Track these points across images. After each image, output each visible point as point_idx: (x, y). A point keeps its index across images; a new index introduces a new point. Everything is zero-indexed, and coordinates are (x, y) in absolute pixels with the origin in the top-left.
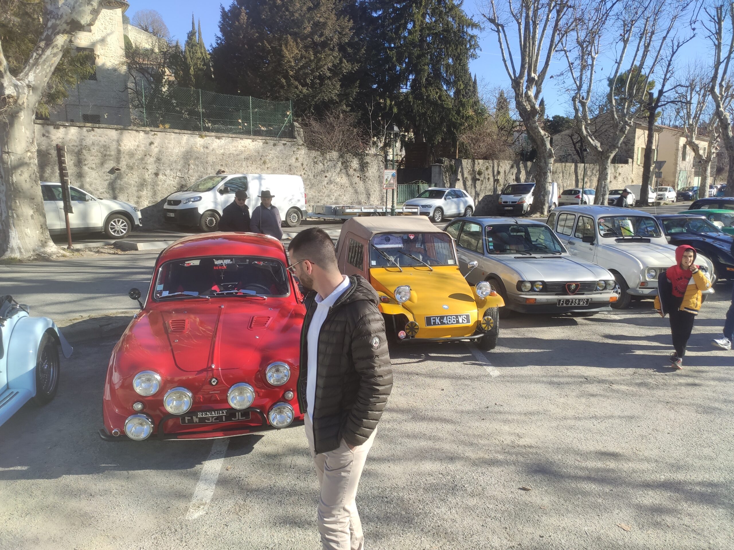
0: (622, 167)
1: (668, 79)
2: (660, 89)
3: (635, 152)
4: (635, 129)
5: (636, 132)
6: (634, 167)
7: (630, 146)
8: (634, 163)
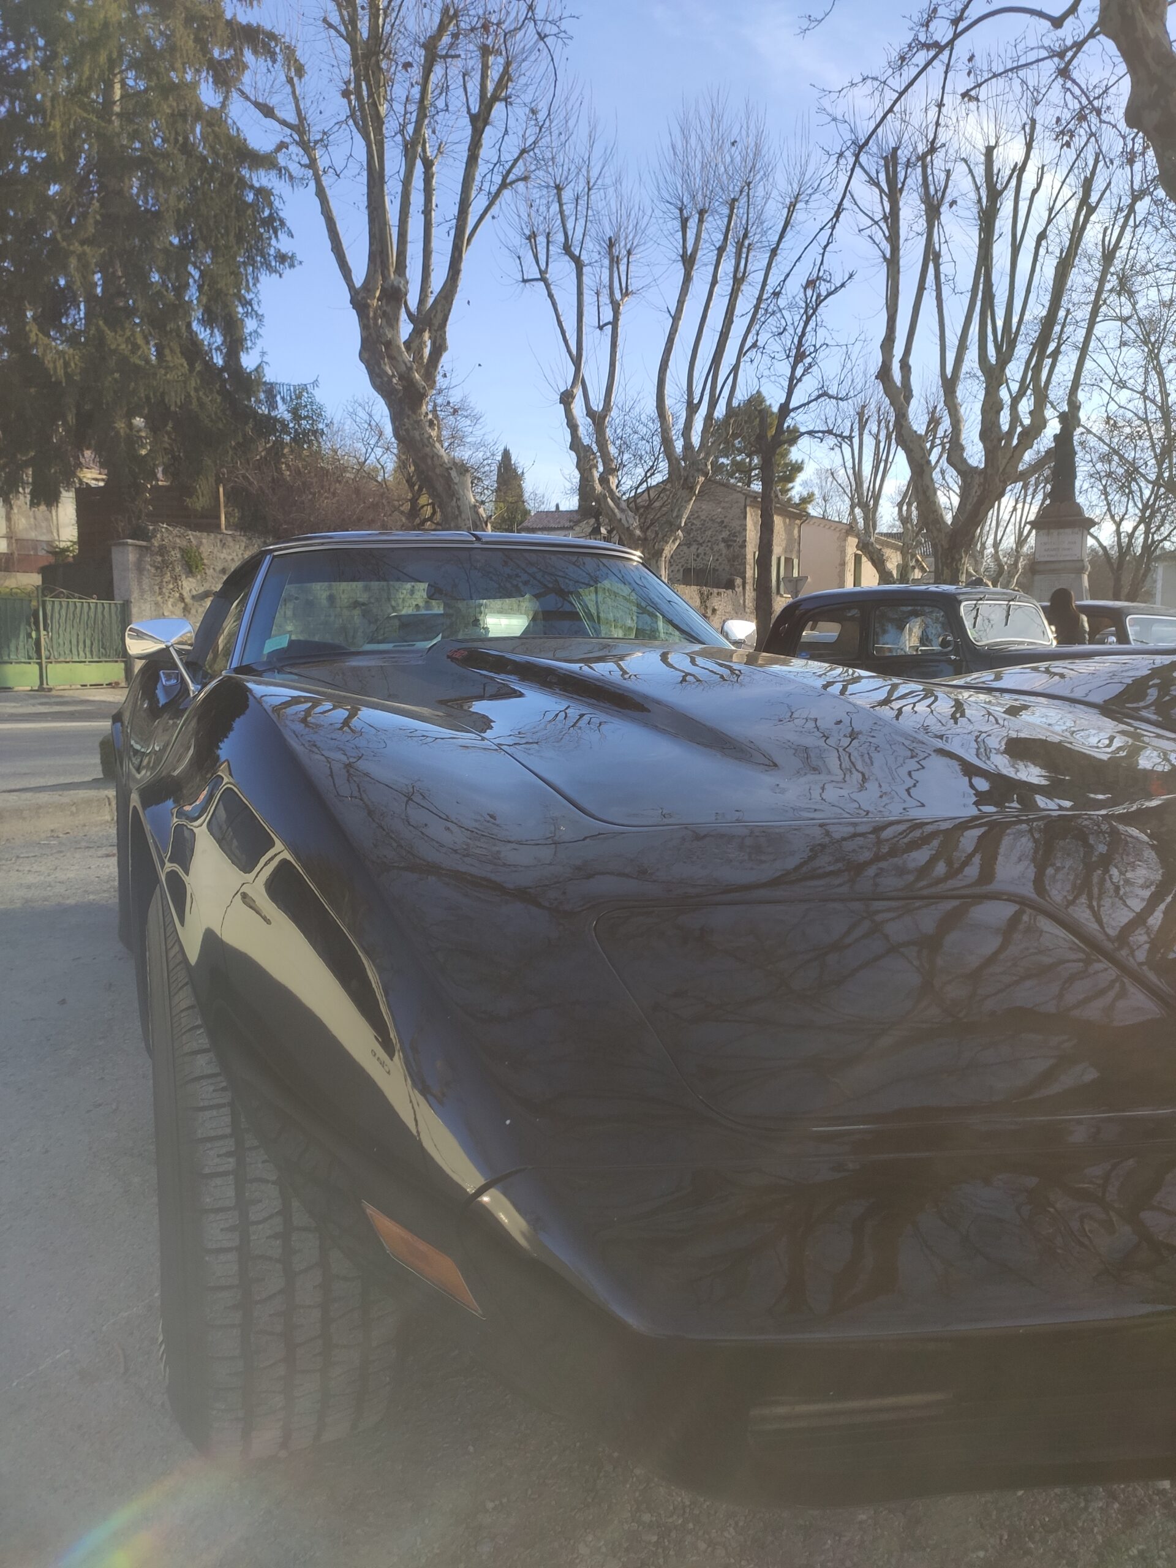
0: (719, 594)
1: (800, 380)
2: (783, 401)
3: (748, 561)
4: (745, 508)
5: (748, 515)
6: (747, 597)
7: (737, 549)
8: (747, 587)
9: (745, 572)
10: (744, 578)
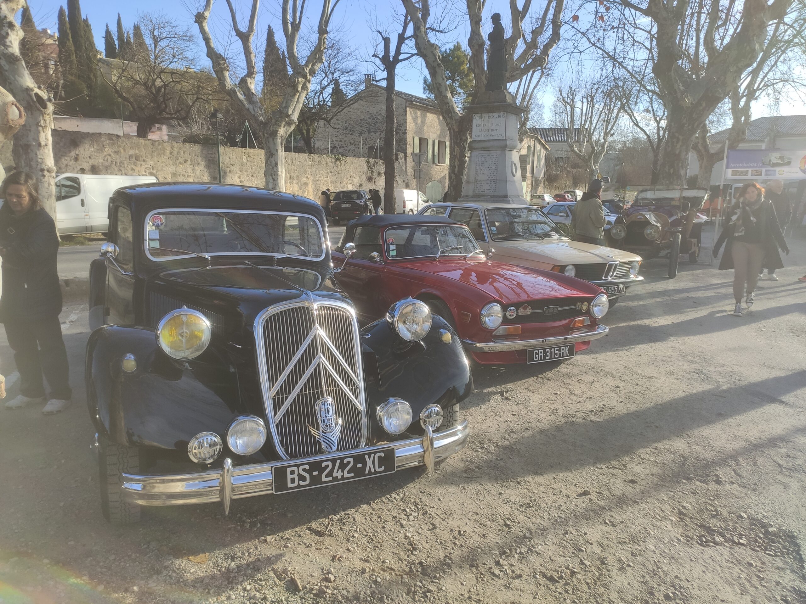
2: (400, 32)
3: (408, 143)
4: (406, 108)
5: (408, 113)
6: (408, 165)
7: (402, 135)
8: (408, 159)
9: (406, 149)
10: (405, 153)
